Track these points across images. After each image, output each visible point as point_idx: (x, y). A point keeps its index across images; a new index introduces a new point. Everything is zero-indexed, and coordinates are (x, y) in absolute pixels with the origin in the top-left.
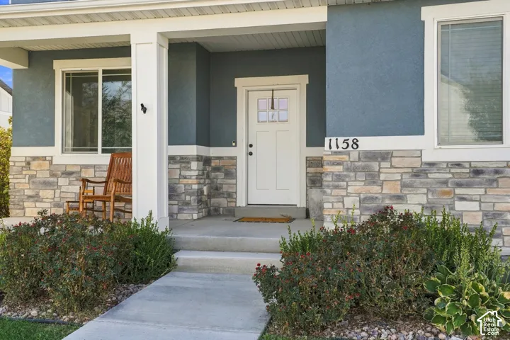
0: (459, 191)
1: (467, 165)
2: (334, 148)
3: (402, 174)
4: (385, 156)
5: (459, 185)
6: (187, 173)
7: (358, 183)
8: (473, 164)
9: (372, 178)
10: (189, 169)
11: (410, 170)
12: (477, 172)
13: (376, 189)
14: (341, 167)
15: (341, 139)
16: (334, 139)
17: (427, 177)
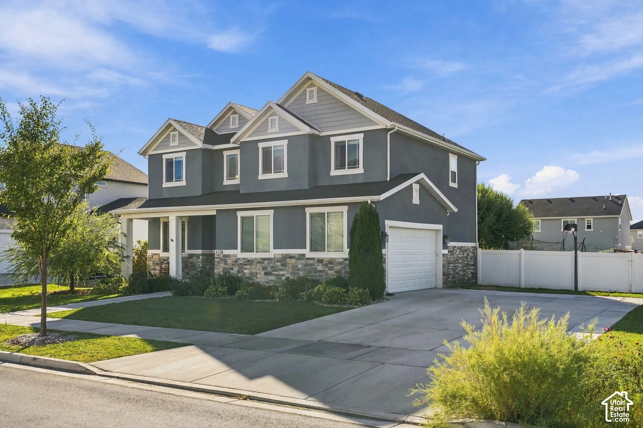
0: (244, 267)
1: (246, 259)
2: (217, 254)
3: (232, 261)
4: (228, 256)
5: (245, 265)
6: (199, 260)
7: (222, 264)
8: (248, 259)
9: (226, 263)
10: (199, 258)
11: (234, 260)
12: (249, 261)
13: (226, 266)
14: (219, 259)
15: (219, 251)
16: (217, 251)
17: (238, 262)
